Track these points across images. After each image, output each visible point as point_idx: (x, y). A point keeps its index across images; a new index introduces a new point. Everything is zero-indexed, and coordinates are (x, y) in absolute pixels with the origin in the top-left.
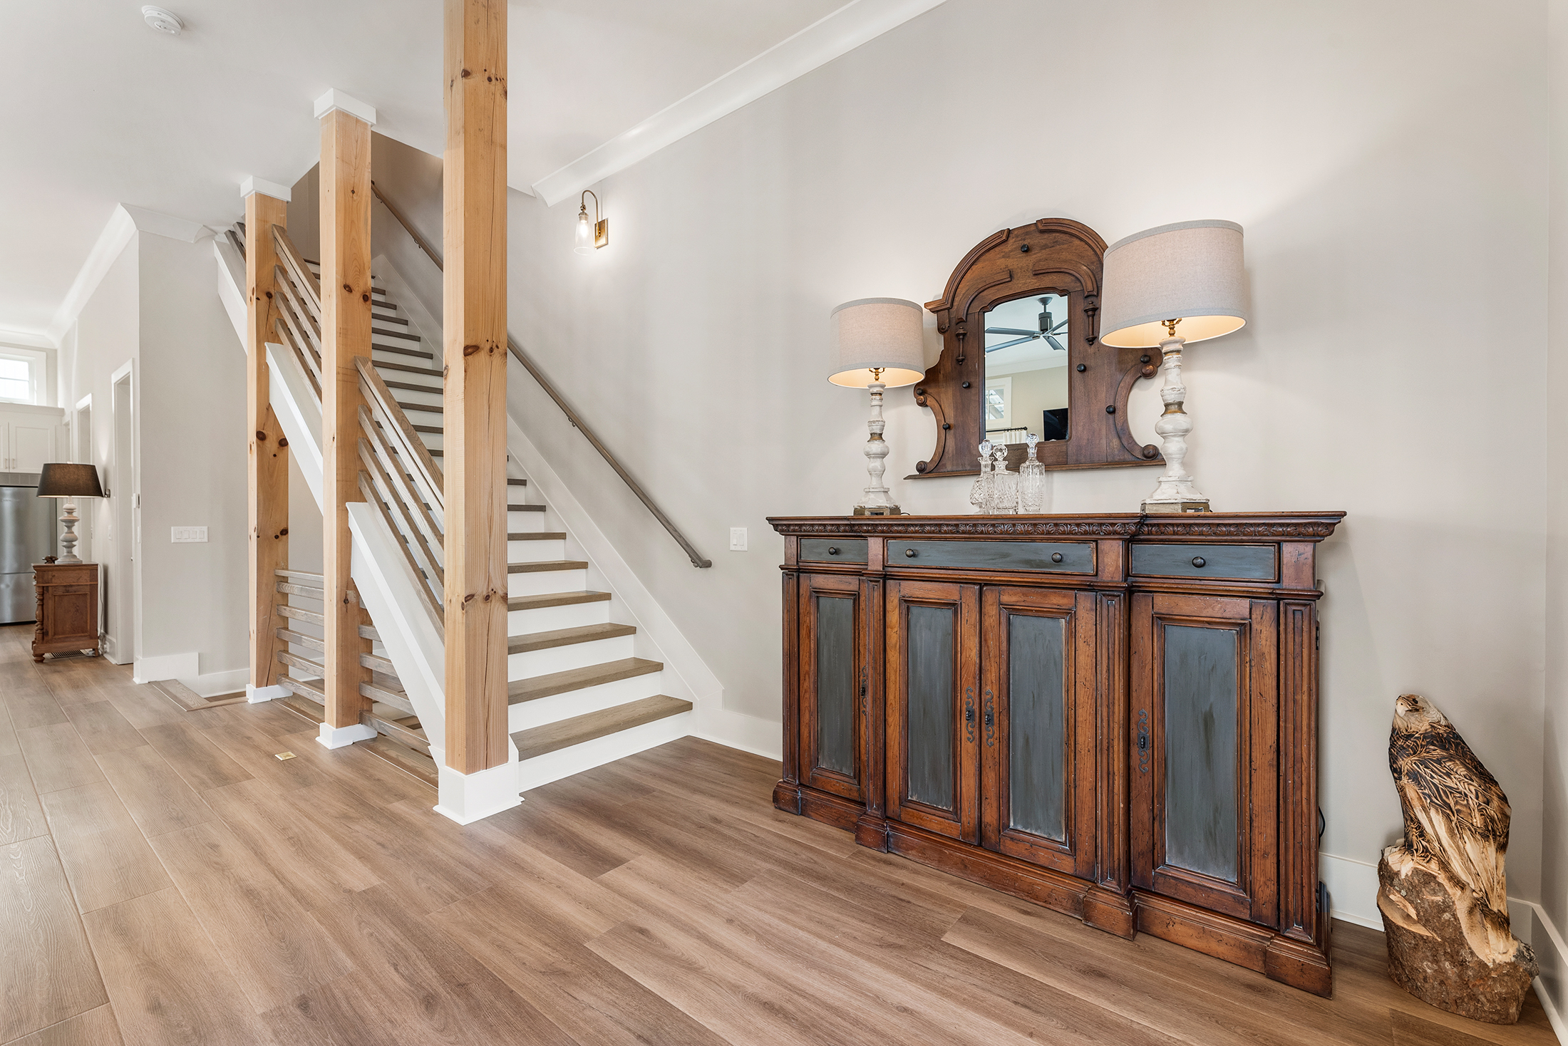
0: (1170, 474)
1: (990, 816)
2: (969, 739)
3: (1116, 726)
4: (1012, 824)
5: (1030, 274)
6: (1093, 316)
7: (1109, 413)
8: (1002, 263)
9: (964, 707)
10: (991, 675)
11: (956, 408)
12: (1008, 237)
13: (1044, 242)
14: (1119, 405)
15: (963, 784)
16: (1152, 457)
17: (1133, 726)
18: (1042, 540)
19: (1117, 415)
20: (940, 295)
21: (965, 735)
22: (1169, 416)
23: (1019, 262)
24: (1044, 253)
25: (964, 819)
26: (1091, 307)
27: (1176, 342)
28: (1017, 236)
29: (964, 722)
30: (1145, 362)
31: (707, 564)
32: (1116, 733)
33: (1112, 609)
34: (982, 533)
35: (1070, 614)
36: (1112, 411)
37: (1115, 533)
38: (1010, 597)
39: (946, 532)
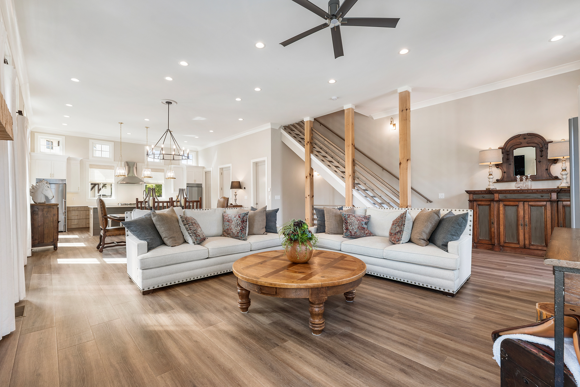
0: (564, 181)
1: (527, 242)
2: (521, 229)
3: (556, 224)
4: (532, 243)
5: (526, 143)
6: (542, 152)
7: (546, 170)
8: (519, 141)
9: (520, 224)
10: (527, 217)
11: (507, 169)
12: (520, 136)
13: (529, 137)
14: (548, 168)
15: (520, 237)
16: (556, 178)
17: (559, 224)
18: (538, 193)
19: (548, 170)
20: (502, 146)
21: (520, 228)
22: (563, 172)
23: (522, 141)
24: (529, 139)
25: (521, 244)
26: (541, 150)
27: (565, 159)
28: (522, 136)
29: (520, 226)
30: (554, 161)
31: (431, 202)
32: (556, 225)
33: (554, 204)
34: (524, 192)
35: (545, 206)
36: (547, 170)
37: (555, 191)
38: (530, 203)
39: (515, 192)
